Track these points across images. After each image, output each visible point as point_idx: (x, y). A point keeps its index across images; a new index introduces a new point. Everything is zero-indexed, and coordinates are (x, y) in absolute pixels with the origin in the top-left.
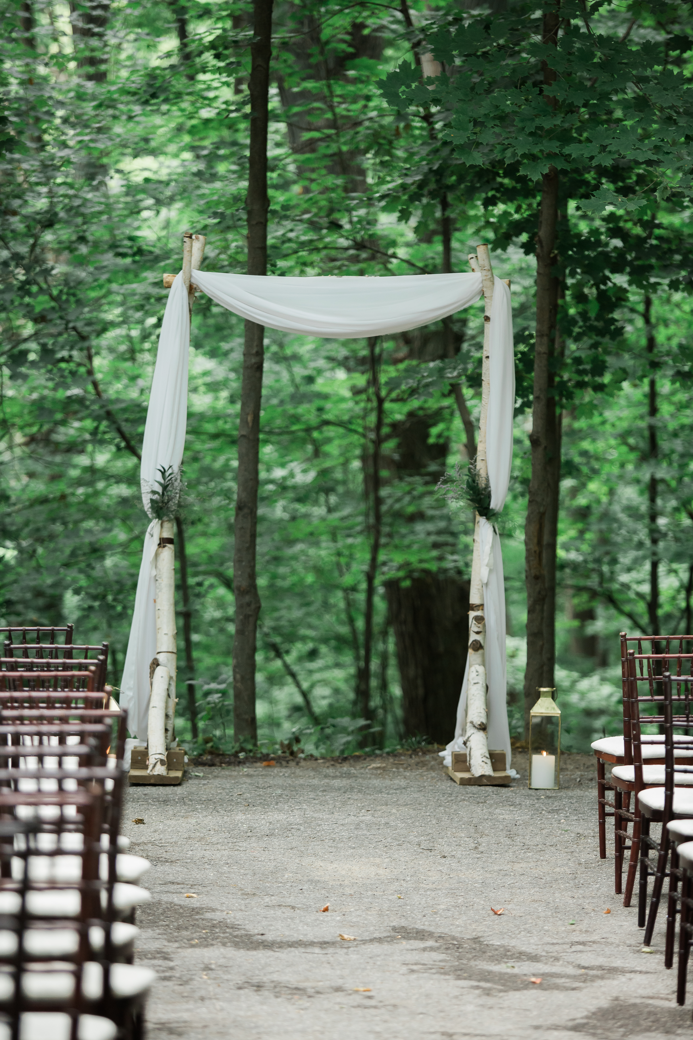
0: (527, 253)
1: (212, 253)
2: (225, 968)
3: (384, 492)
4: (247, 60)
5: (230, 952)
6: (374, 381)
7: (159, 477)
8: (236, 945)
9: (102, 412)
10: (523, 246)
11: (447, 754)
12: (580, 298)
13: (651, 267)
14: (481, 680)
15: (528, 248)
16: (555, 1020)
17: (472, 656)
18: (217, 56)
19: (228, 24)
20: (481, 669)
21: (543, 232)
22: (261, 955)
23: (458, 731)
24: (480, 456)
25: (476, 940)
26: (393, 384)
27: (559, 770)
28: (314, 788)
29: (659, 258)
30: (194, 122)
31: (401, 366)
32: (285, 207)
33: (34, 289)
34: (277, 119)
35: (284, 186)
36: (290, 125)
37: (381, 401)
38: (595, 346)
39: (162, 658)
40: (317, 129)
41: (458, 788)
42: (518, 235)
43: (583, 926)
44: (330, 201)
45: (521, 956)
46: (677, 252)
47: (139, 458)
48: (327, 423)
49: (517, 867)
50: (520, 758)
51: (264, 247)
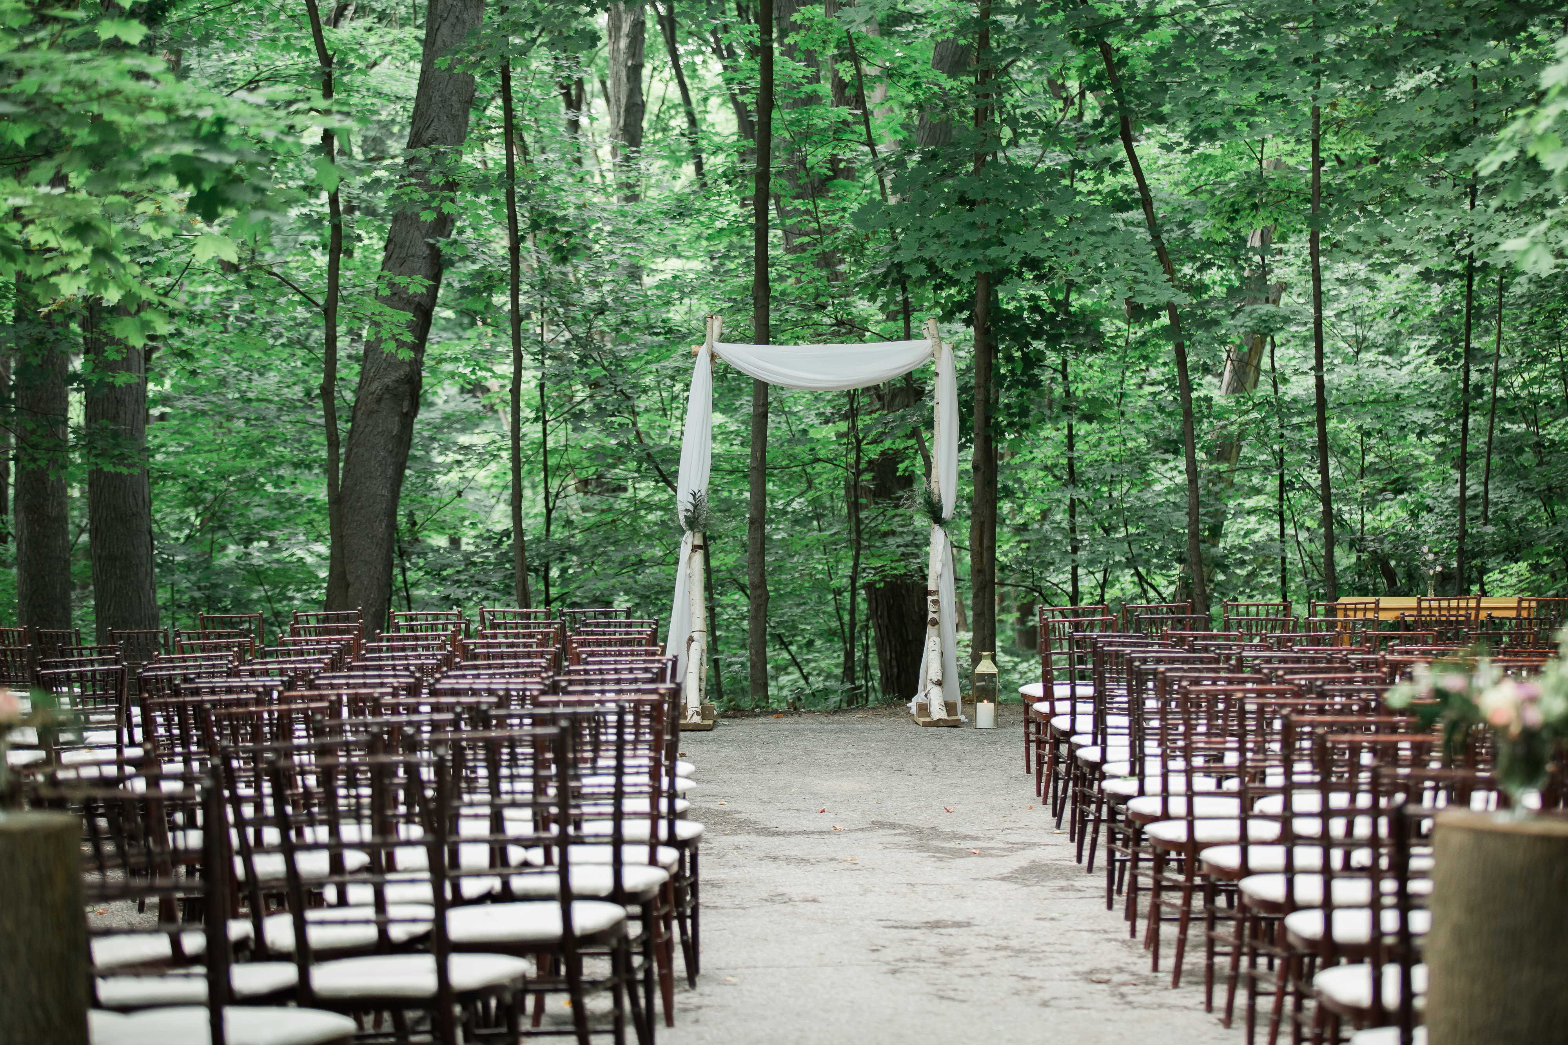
0: (968, 326)
1: (726, 331)
2: (751, 848)
3: (863, 515)
4: (752, 185)
5: (754, 838)
6: (854, 427)
7: (691, 499)
8: (758, 834)
9: (644, 454)
10: (964, 321)
11: (913, 705)
12: (1009, 359)
13: (1062, 335)
14: (937, 647)
15: (968, 322)
16: (989, 874)
17: (930, 630)
18: (729, 183)
19: (735, 158)
20: (937, 640)
21: (978, 309)
22: (776, 840)
23: (920, 687)
24: (933, 478)
25: (933, 828)
26: (868, 428)
27: (997, 715)
28: (813, 731)
29: (1068, 328)
30: (710, 231)
31: (875, 416)
32: (783, 293)
33: (590, 362)
34: (775, 227)
35: (781, 278)
36: (785, 231)
37: (859, 442)
38: (1021, 395)
39: (696, 635)
40: (807, 234)
41: (921, 728)
42: (961, 312)
43: (1012, 818)
44: (817, 288)
45: (966, 837)
46: (1082, 324)
47: (675, 489)
48: (818, 460)
49: (964, 781)
50: (969, 709)
51: (767, 325)
